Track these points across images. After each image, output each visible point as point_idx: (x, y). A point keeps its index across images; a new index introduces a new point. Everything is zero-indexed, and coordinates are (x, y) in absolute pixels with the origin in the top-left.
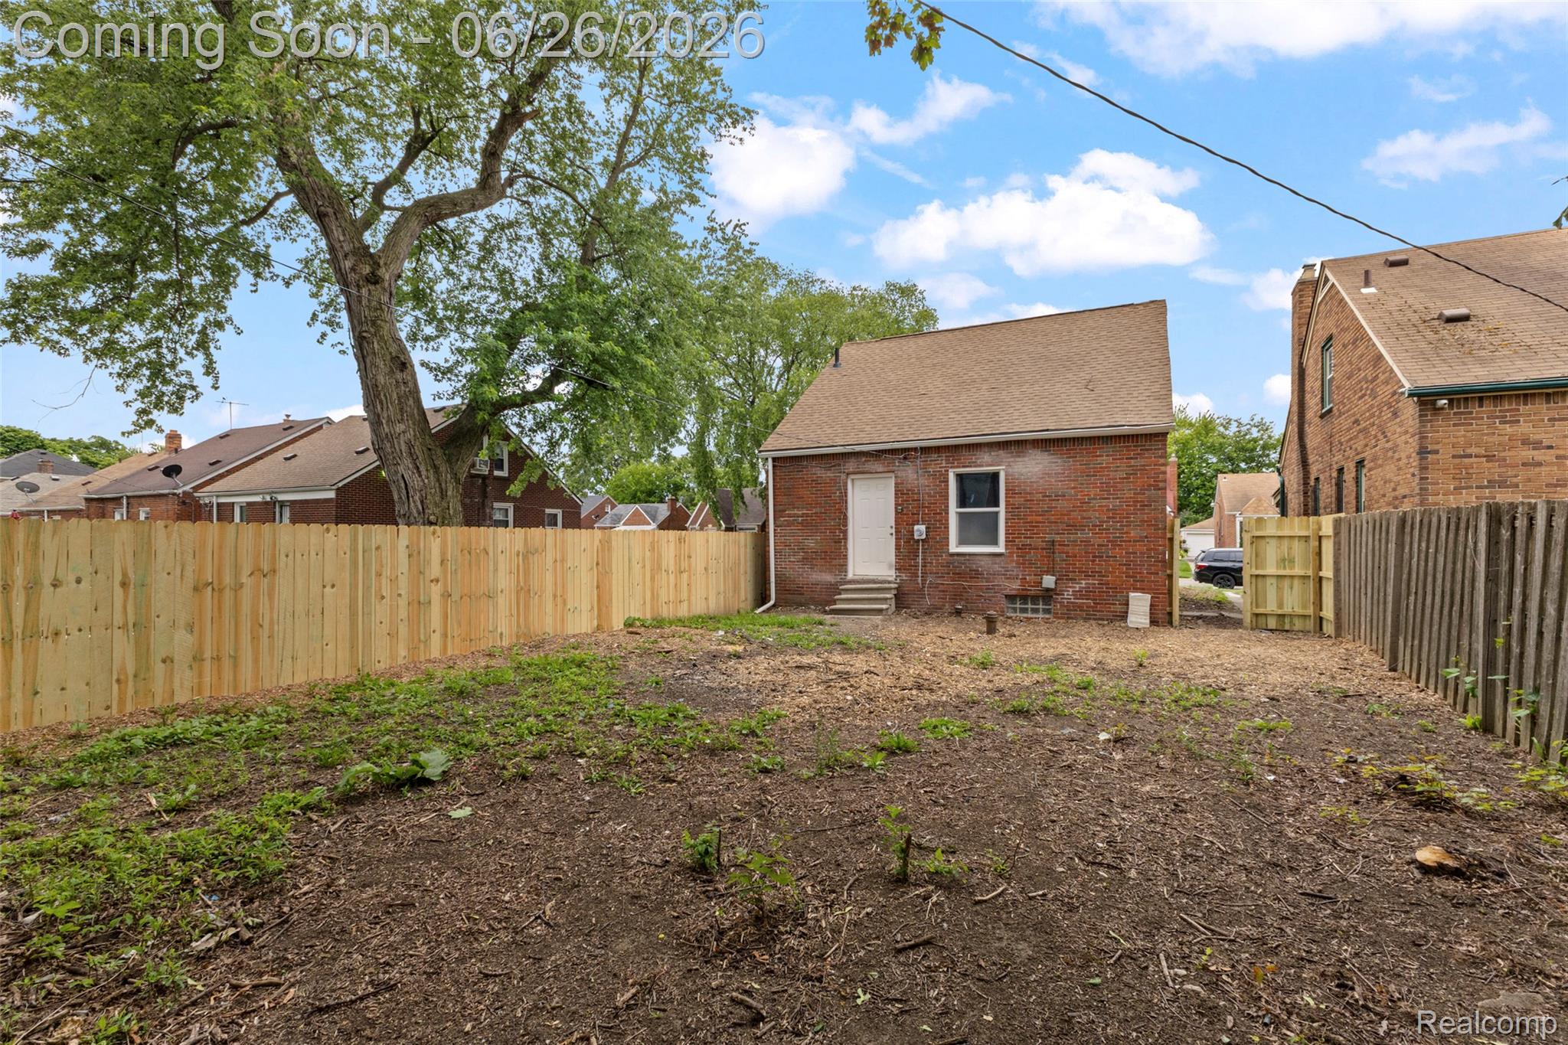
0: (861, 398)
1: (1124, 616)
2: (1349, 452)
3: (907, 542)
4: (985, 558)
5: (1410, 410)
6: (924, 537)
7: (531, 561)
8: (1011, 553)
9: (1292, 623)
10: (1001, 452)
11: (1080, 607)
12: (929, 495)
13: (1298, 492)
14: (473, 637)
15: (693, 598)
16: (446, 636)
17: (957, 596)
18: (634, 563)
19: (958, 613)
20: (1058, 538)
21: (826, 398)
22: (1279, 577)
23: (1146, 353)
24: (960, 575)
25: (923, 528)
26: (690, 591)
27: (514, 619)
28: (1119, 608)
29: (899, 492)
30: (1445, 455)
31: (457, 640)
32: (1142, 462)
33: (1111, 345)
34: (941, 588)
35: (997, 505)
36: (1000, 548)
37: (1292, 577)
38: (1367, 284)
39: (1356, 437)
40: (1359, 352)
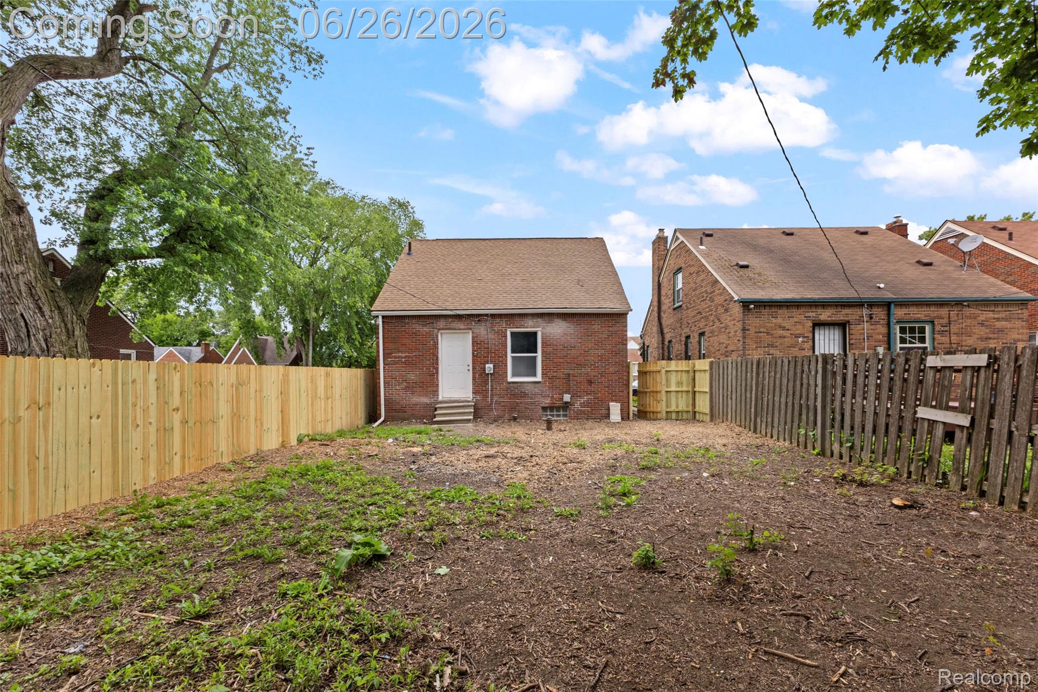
0: (436, 279)
1: (608, 416)
2: (693, 328)
3: (481, 375)
4: (530, 385)
5: (737, 310)
6: (492, 372)
7: (241, 391)
8: (545, 382)
9: (682, 416)
10: (539, 319)
11: (584, 412)
12: (495, 345)
13: (658, 348)
14: (203, 457)
15: (334, 418)
16: (185, 458)
17: (513, 408)
18: (302, 391)
19: (515, 419)
20: (571, 372)
21: (410, 276)
22: (677, 392)
23: (603, 267)
24: (514, 396)
25: (491, 366)
26: (332, 412)
27: (230, 439)
28: (604, 412)
29: (475, 343)
30: (752, 331)
31: (192, 460)
32: (616, 329)
33: (583, 261)
34: (503, 404)
35: (536, 352)
36: (539, 378)
37: (682, 391)
38: (701, 244)
39: (699, 321)
40: (701, 278)
